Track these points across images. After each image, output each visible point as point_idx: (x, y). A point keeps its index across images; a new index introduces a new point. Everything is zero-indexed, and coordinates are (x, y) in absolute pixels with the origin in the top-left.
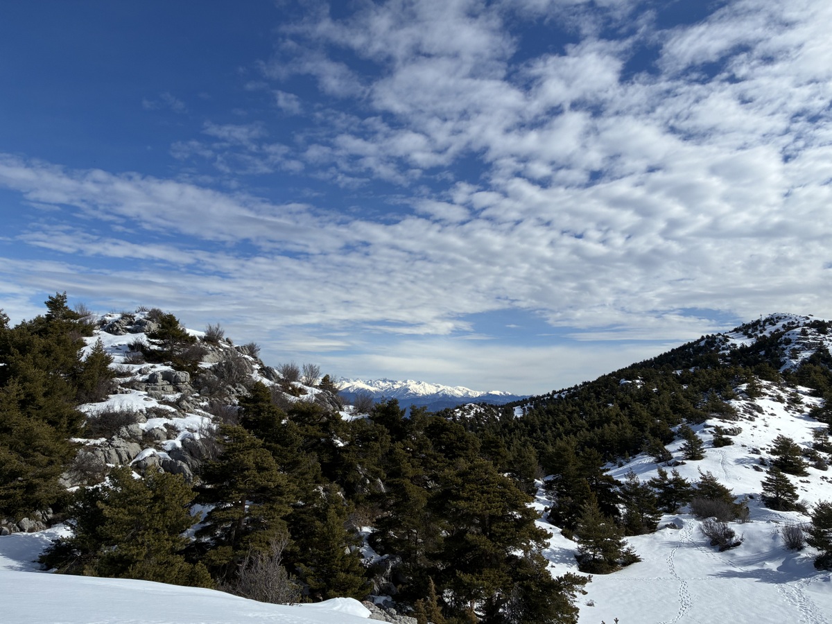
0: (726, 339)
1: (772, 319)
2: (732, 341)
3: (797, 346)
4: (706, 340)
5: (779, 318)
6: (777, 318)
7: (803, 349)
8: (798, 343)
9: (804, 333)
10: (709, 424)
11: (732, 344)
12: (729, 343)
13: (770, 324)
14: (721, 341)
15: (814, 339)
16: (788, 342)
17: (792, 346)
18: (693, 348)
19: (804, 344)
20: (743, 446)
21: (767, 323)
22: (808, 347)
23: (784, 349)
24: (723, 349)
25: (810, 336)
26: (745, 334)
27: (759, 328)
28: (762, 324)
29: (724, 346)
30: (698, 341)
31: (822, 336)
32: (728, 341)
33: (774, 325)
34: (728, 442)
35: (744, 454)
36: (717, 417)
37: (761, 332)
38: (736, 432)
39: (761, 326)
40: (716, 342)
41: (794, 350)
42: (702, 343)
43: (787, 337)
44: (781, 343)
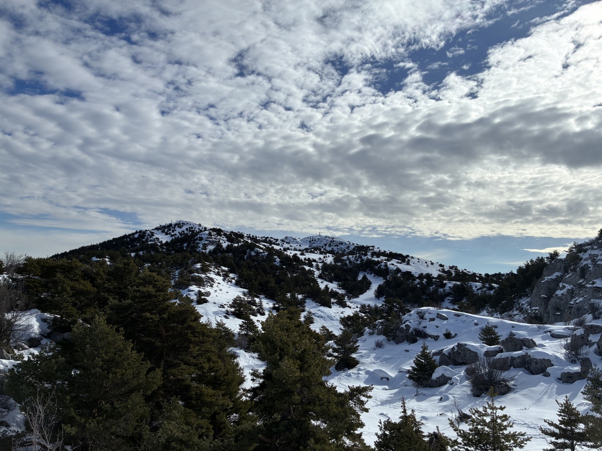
0: (152, 234)
1: (180, 224)
2: (156, 236)
3: (206, 242)
4: (139, 234)
5: (183, 224)
6: (182, 224)
7: (209, 244)
8: (207, 240)
9: (210, 234)
10: (192, 289)
11: (156, 238)
12: (154, 237)
13: (178, 227)
14: (149, 235)
15: (215, 238)
16: (201, 239)
17: (203, 242)
18: (130, 238)
19: (210, 241)
20: (214, 303)
21: (177, 226)
22: (212, 243)
23: (198, 243)
24: (150, 241)
25: (213, 237)
26: (163, 232)
27: (172, 229)
28: (173, 226)
29: (151, 239)
30: (133, 234)
31: (219, 237)
32: (154, 235)
33: (181, 228)
34: (205, 301)
35: (216, 309)
36: (195, 285)
37: (173, 232)
38: (208, 294)
39: (172, 228)
40: (145, 236)
41: (205, 244)
42: (136, 236)
43: (200, 236)
44: (197, 239)
